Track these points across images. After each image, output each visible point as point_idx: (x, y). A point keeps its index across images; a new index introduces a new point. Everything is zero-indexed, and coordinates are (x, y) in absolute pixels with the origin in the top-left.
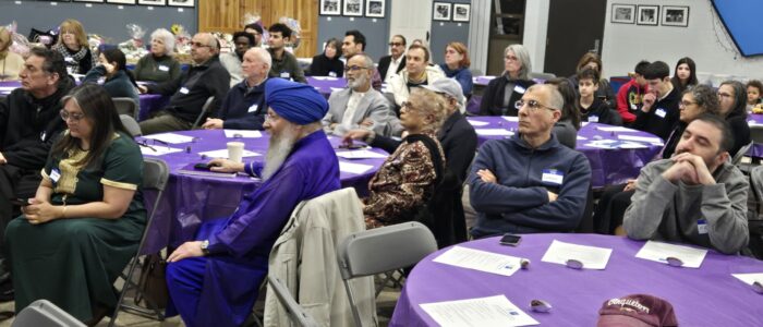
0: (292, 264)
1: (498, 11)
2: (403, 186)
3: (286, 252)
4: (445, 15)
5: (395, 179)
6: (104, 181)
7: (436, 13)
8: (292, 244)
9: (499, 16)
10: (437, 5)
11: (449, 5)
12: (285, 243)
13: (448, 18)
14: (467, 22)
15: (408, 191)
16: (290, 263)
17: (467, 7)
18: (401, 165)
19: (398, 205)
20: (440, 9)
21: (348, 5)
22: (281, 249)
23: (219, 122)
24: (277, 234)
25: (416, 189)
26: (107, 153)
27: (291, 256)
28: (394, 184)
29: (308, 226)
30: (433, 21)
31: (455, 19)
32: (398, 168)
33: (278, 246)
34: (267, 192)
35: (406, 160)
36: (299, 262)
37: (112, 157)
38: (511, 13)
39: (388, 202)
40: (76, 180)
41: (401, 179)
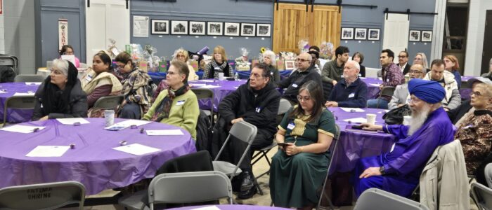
0: (435, 181)
1: (448, 34)
2: (479, 140)
3: (432, 174)
4: (417, 38)
5: (472, 136)
6: (319, 130)
7: (411, 37)
8: (435, 170)
9: (448, 37)
10: (411, 32)
11: (419, 32)
12: (430, 169)
13: (418, 40)
14: (431, 42)
15: (483, 143)
16: (434, 181)
17: (430, 33)
18: (477, 128)
19: (477, 151)
20: (413, 34)
21: (358, 33)
22: (428, 172)
23: (335, 103)
24: (424, 164)
25: (487, 142)
26: (321, 117)
27: (434, 177)
28: (471, 139)
29: (446, 160)
30: (409, 41)
31: (423, 40)
32: (473, 130)
33: (426, 171)
34: (418, 141)
35: (480, 125)
36: (439, 180)
37: (324, 118)
38: (456, 35)
39: (469, 149)
40: (304, 129)
41: (477, 136)
